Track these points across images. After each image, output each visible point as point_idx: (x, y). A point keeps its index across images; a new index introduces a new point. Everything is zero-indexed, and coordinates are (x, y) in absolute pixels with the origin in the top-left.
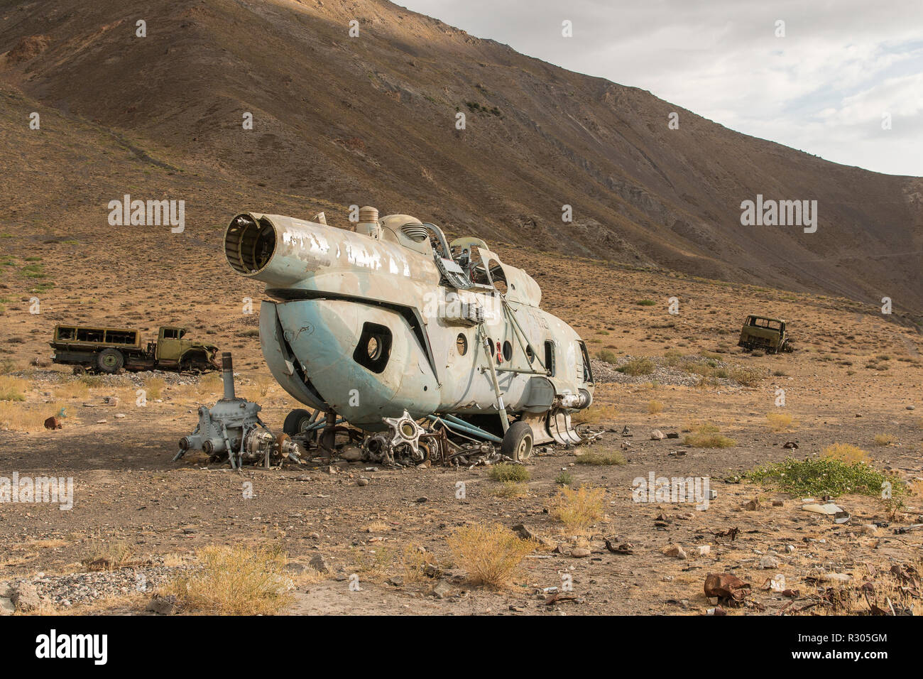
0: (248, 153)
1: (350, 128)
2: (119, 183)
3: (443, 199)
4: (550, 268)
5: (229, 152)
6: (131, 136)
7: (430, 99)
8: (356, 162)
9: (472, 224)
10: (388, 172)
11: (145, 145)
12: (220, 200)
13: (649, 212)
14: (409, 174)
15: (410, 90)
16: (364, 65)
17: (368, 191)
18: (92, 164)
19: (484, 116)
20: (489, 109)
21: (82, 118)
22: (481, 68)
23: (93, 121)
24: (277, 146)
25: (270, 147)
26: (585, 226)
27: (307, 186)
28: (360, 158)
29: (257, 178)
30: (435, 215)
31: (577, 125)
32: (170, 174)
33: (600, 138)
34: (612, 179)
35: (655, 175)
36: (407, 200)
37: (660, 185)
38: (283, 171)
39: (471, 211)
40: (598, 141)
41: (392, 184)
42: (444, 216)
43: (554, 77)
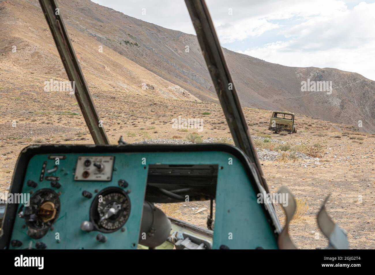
0: (27, 60)
3: (114, 78)
4: (159, 102)
5: (18, 60)
7: (109, 40)
10: (90, 68)
13: (200, 83)
14: (99, 68)
15: (101, 36)
16: (81, 26)
19: (131, 46)
20: (133, 43)
22: (130, 27)
24: (40, 57)
25: (36, 57)
26: (174, 88)
27: (52, 73)
29: (31, 70)
30: (110, 85)
31: (169, 49)
33: (179, 54)
34: (184, 70)
35: (201, 68)
36: (98, 79)
37: (203, 72)
38: (42, 67)
39: (126, 83)
40: (178, 56)
41: (92, 72)
42: (114, 85)
43: (160, 31)
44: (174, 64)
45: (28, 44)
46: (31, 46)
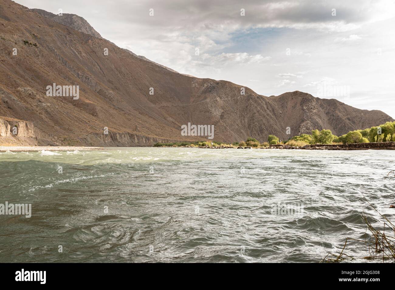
13: (90, 85)
19: (30, 46)
20: (32, 44)
22: (39, 27)
31: (73, 52)
33: (82, 57)
34: (79, 73)
35: (100, 72)
37: (100, 76)
43: (70, 33)
44: (72, 66)
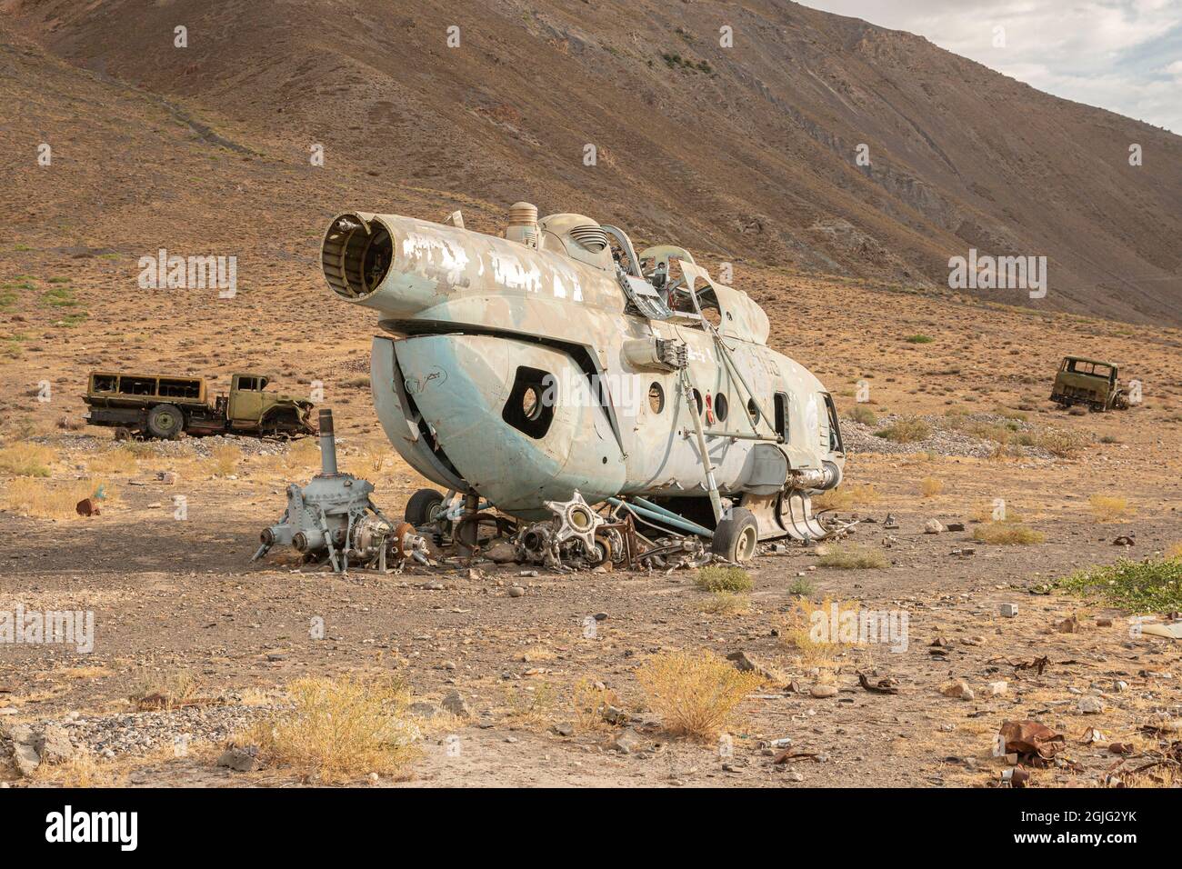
0: (354, 128)
1: (497, 91)
2: (175, 173)
3: (630, 192)
5: (328, 128)
6: (193, 107)
7: (611, 50)
8: (507, 140)
9: (671, 227)
10: (551, 154)
11: (212, 119)
12: (316, 196)
13: (924, 209)
15: (583, 37)
16: (517, 2)
17: (523, 181)
18: (139, 147)
19: (687, 73)
20: (694, 63)
21: (123, 82)
22: (683, 5)
23: (140, 86)
24: (395, 118)
25: (385, 120)
26: (832, 229)
27: (436, 175)
28: (511, 134)
29: (367, 164)
30: (618, 215)
31: (821, 86)
32: (246, 160)
33: (854, 104)
35: (932, 157)
36: (578, 194)
37: (939, 171)
38: (403, 154)
39: (669, 209)
40: (851, 108)
41: (556, 171)
42: (632, 216)
43: (788, 18)
44: (836, 139)
45: (359, 75)
46: (366, 83)
